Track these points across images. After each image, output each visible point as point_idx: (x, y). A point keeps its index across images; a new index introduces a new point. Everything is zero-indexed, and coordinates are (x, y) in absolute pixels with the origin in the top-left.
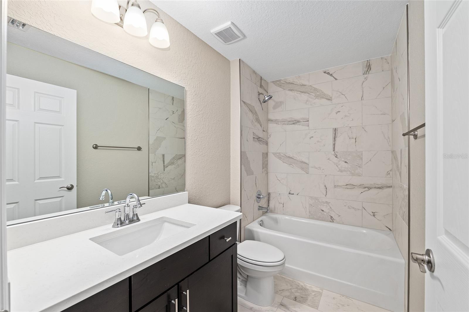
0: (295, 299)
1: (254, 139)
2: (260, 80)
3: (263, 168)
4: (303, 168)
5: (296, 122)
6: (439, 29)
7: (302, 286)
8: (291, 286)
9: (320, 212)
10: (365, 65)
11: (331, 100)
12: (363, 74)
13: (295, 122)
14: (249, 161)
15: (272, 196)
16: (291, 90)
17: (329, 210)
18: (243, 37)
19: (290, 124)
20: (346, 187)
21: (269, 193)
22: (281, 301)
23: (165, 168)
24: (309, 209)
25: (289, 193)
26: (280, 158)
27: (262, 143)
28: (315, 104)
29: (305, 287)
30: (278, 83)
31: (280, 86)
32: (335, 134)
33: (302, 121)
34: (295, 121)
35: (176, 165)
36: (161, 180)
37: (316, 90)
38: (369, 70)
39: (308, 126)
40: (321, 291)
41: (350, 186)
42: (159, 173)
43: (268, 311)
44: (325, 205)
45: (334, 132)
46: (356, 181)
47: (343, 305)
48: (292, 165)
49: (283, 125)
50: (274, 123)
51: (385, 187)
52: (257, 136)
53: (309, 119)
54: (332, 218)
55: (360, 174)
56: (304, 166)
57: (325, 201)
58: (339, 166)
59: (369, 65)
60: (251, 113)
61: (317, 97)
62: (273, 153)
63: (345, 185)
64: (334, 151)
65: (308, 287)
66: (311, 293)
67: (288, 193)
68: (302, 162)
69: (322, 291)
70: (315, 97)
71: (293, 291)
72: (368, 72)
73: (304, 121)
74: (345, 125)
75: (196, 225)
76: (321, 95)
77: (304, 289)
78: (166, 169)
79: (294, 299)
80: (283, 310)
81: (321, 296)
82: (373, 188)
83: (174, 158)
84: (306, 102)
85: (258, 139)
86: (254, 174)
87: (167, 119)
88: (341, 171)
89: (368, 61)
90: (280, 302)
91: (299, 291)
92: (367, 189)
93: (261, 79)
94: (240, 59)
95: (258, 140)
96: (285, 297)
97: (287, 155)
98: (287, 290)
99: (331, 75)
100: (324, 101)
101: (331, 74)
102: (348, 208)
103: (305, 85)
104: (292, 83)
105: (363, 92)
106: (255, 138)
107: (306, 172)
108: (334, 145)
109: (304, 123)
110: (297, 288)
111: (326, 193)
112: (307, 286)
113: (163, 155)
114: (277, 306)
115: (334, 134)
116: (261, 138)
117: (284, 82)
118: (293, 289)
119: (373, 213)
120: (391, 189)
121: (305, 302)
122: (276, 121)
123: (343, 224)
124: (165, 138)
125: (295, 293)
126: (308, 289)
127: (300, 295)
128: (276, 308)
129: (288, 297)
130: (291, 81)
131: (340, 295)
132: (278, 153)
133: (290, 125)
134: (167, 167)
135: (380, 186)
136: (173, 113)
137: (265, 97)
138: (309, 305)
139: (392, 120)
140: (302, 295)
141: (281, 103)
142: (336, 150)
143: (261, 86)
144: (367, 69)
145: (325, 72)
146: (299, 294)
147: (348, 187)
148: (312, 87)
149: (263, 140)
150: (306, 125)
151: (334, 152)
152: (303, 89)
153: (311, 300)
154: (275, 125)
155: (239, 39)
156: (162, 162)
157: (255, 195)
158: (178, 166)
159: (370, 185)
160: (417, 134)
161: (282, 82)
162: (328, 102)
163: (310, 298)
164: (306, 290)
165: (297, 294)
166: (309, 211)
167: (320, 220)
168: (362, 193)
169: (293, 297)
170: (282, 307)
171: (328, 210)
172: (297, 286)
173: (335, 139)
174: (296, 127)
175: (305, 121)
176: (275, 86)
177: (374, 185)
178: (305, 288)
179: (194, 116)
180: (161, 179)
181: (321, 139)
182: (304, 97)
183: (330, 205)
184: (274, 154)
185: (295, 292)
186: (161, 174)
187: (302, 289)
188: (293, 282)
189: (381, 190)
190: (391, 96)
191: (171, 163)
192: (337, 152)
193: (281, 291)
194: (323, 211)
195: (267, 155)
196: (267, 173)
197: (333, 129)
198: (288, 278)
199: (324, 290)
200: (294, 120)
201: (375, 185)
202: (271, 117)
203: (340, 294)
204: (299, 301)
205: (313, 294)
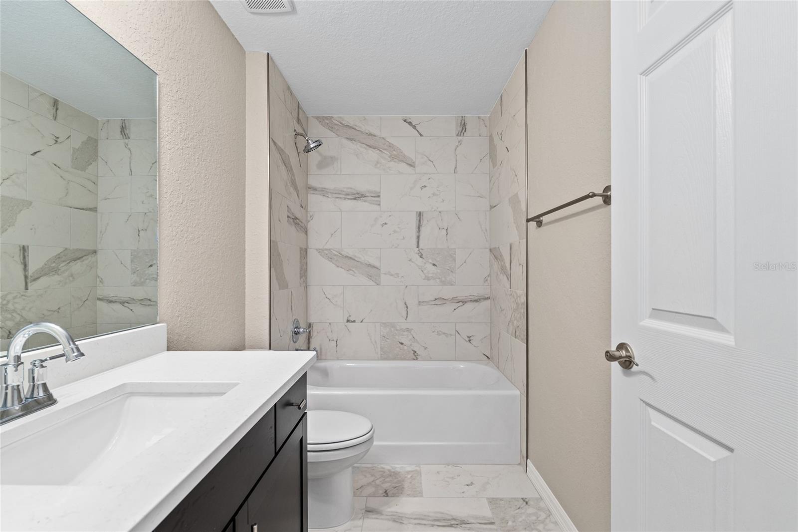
0: (386, 494)
1: (289, 219)
2: (297, 108)
3: (301, 277)
4: (371, 276)
5: (359, 196)
6: (642, 76)
7: (389, 470)
8: (372, 475)
9: (398, 346)
10: (459, 122)
11: (414, 167)
12: (457, 135)
13: (357, 196)
14: (282, 261)
15: (315, 328)
16: (351, 140)
17: (411, 341)
18: (291, 10)
19: (348, 199)
20: (433, 303)
21: (310, 324)
22: (366, 505)
23: (29, 284)
24: (381, 344)
25: (348, 321)
26: (330, 259)
27: (299, 229)
28: (390, 170)
29: (393, 470)
30: (326, 121)
31: (331, 128)
32: (420, 221)
33: (367, 195)
34: (358, 193)
35: (67, 274)
36: (14, 314)
37: (391, 145)
38: (463, 131)
39: (379, 205)
40: (418, 468)
41: (440, 301)
42: (10, 297)
43: (350, 530)
44: (406, 333)
45: (418, 218)
46: (447, 292)
47: (453, 478)
48: (353, 271)
49: (337, 200)
50: (320, 194)
51: (482, 299)
52: (293, 213)
53: (380, 192)
54: (416, 354)
55: (453, 283)
56: (372, 272)
57: (405, 328)
58: (425, 272)
59: (464, 123)
60: (285, 168)
61: (393, 158)
62: (317, 250)
63: (433, 299)
64: (417, 247)
65: (398, 470)
66: (406, 476)
67: (346, 321)
68: (370, 265)
69: (420, 467)
70: (389, 157)
71: (378, 482)
72: (462, 133)
73: (372, 197)
74: (433, 208)
75: (238, 384)
76: (398, 157)
77: (394, 474)
78: (32, 286)
79: (384, 494)
80: (373, 518)
81: (421, 476)
82: (468, 301)
83: (58, 257)
84: (376, 165)
85: (295, 220)
86: (289, 287)
87: (35, 153)
88: (428, 279)
89: (462, 117)
90: (364, 507)
91: (388, 479)
92: (461, 304)
93: (299, 106)
94: (268, 54)
95: (294, 222)
96: (369, 496)
97: (343, 253)
98: (369, 484)
99: (414, 127)
100: (403, 166)
101: (413, 125)
102: (437, 335)
103: (375, 136)
104: (352, 128)
105: (456, 161)
106: (290, 217)
107: (376, 283)
108: (418, 237)
109: (373, 199)
110: (382, 476)
111: (407, 314)
112: (396, 468)
113: (24, 249)
114: (361, 515)
115: (418, 220)
116: (298, 219)
117: (338, 123)
118: (377, 479)
119: (468, 337)
120: (488, 302)
121: (401, 493)
122: (324, 192)
123: (431, 359)
124: (30, 203)
125: (382, 485)
126: (399, 473)
127: (390, 486)
128: (361, 521)
129: (373, 495)
130: (351, 124)
131: (444, 466)
132: (327, 250)
133: (350, 201)
134: (35, 280)
135: (476, 298)
136: (56, 141)
137: (308, 143)
138: (409, 495)
139: (490, 206)
140: (393, 485)
141: (333, 159)
142: (421, 246)
143: (298, 120)
144: (461, 128)
145: (405, 121)
146: (389, 484)
147: (437, 302)
148: (385, 140)
149: (300, 223)
150: (376, 203)
151: (418, 249)
152: (371, 141)
153: (409, 486)
154: (321, 198)
155: (282, 10)
156: (21, 267)
157: (291, 328)
158: (71, 278)
159: (465, 298)
160: (542, 220)
161: (334, 121)
162: (409, 169)
163: (406, 485)
164: (396, 474)
165: (386, 486)
166: (381, 347)
167: (398, 360)
168: (455, 309)
169: (381, 492)
170: (371, 515)
171: (409, 341)
172: (382, 473)
173: (419, 228)
174: (360, 205)
175: (375, 197)
176: (322, 126)
177: (469, 297)
178: (394, 472)
179: (177, 147)
180: (14, 311)
181: (399, 227)
182: (373, 154)
183: (412, 333)
184: (320, 251)
185: (382, 483)
186: (14, 298)
187: (390, 476)
188: (373, 469)
189: (477, 304)
190: (488, 173)
191: (49, 270)
192: (422, 249)
193: (360, 490)
194: (402, 344)
195: (306, 252)
196: (306, 287)
197: (417, 212)
198: (363, 465)
199: (422, 466)
200: (355, 192)
201: (471, 297)
202: (312, 182)
203: (444, 464)
204: (392, 495)
205: (409, 476)
